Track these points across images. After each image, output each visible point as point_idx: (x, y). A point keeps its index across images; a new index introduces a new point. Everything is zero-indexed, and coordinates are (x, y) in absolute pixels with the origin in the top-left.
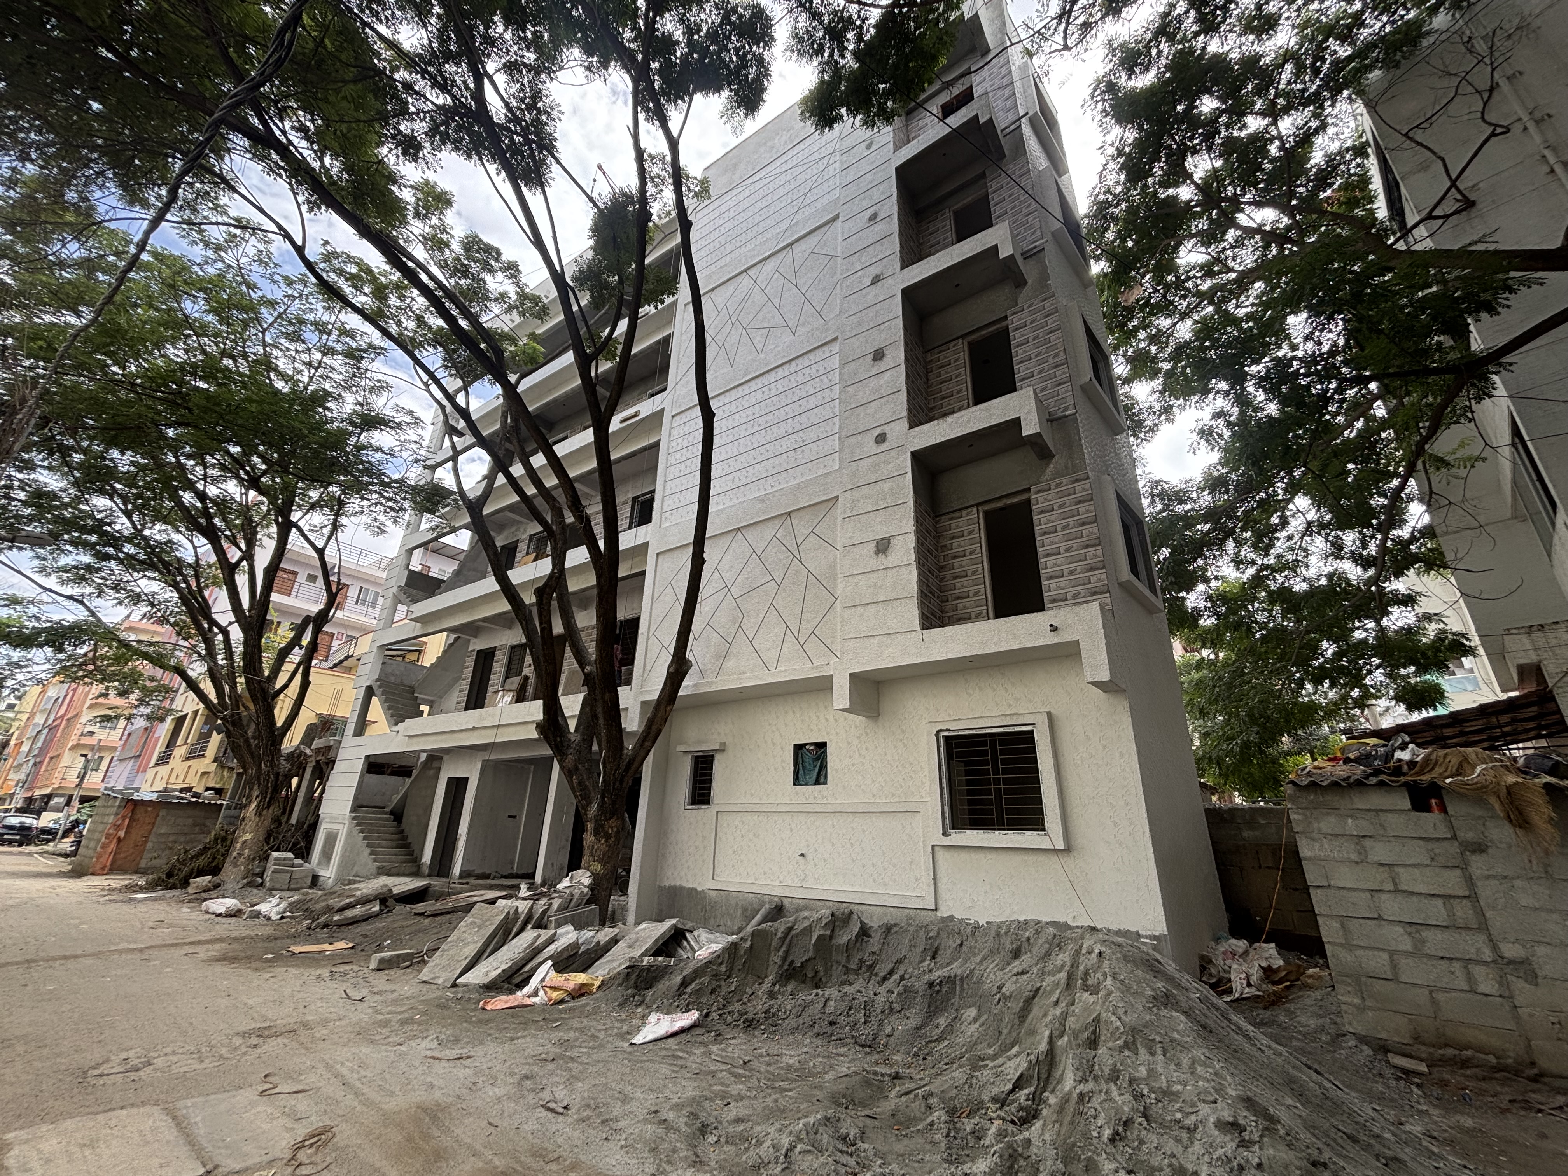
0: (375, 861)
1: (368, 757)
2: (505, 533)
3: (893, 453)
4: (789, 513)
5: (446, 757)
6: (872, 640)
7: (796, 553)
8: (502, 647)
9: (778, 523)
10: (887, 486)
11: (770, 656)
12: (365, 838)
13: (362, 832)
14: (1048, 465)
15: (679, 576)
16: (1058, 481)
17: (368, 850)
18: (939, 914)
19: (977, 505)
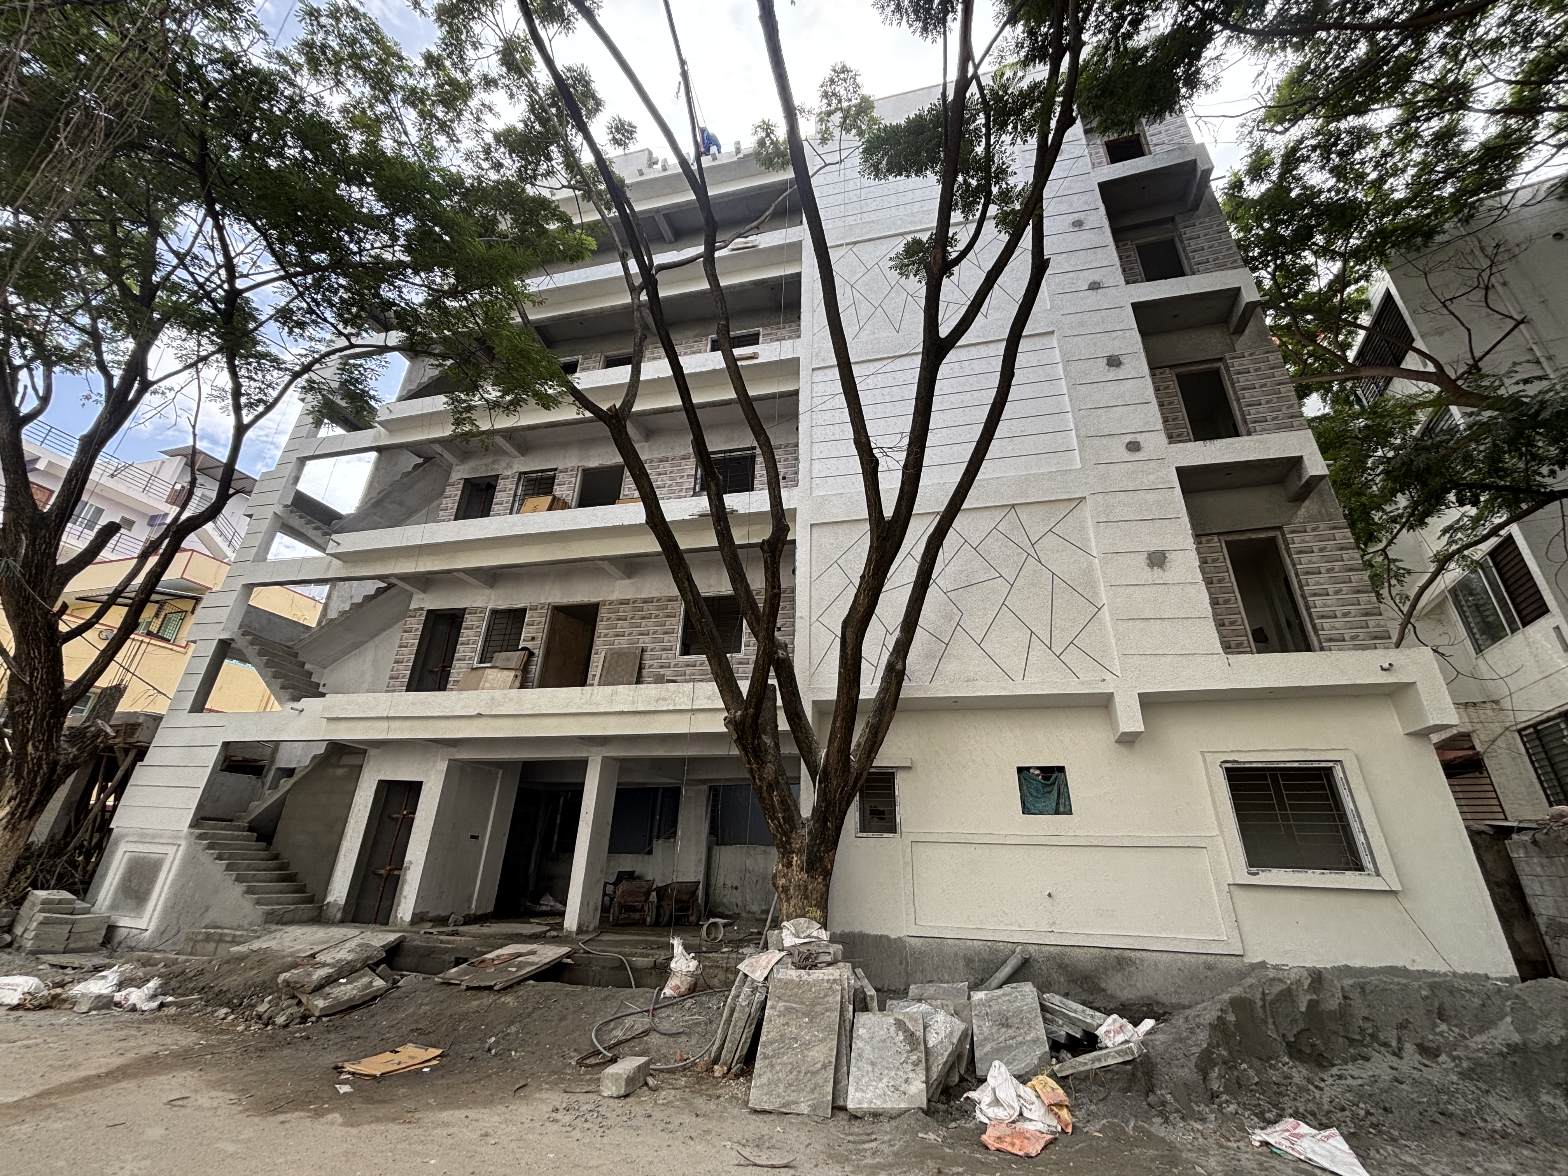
0: (258, 902)
1: (226, 745)
2: (472, 463)
3: (1152, 464)
4: (1013, 506)
5: (372, 752)
6: (1163, 659)
7: (1032, 552)
8: (475, 611)
9: (998, 515)
10: (1151, 497)
11: (1014, 664)
12: (229, 868)
13: (220, 858)
14: (1299, 508)
15: (850, 556)
16: (1315, 525)
17: (241, 888)
18: (1246, 960)
19: (1219, 534)
